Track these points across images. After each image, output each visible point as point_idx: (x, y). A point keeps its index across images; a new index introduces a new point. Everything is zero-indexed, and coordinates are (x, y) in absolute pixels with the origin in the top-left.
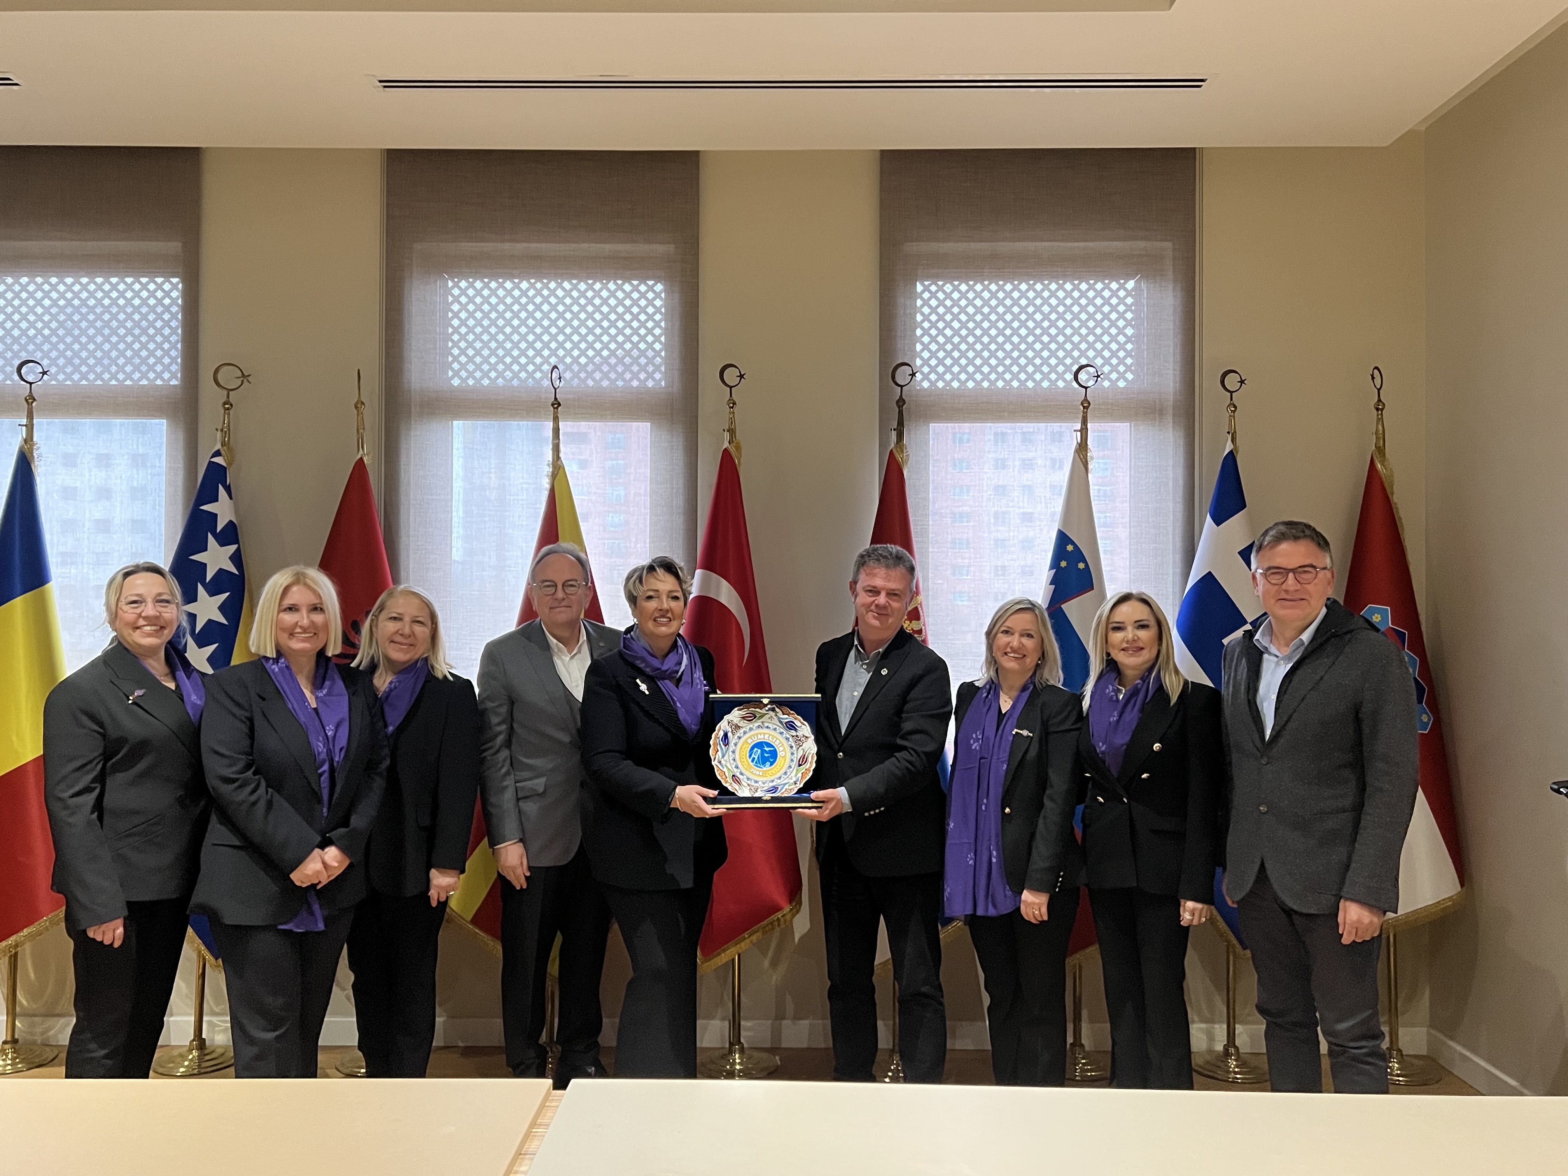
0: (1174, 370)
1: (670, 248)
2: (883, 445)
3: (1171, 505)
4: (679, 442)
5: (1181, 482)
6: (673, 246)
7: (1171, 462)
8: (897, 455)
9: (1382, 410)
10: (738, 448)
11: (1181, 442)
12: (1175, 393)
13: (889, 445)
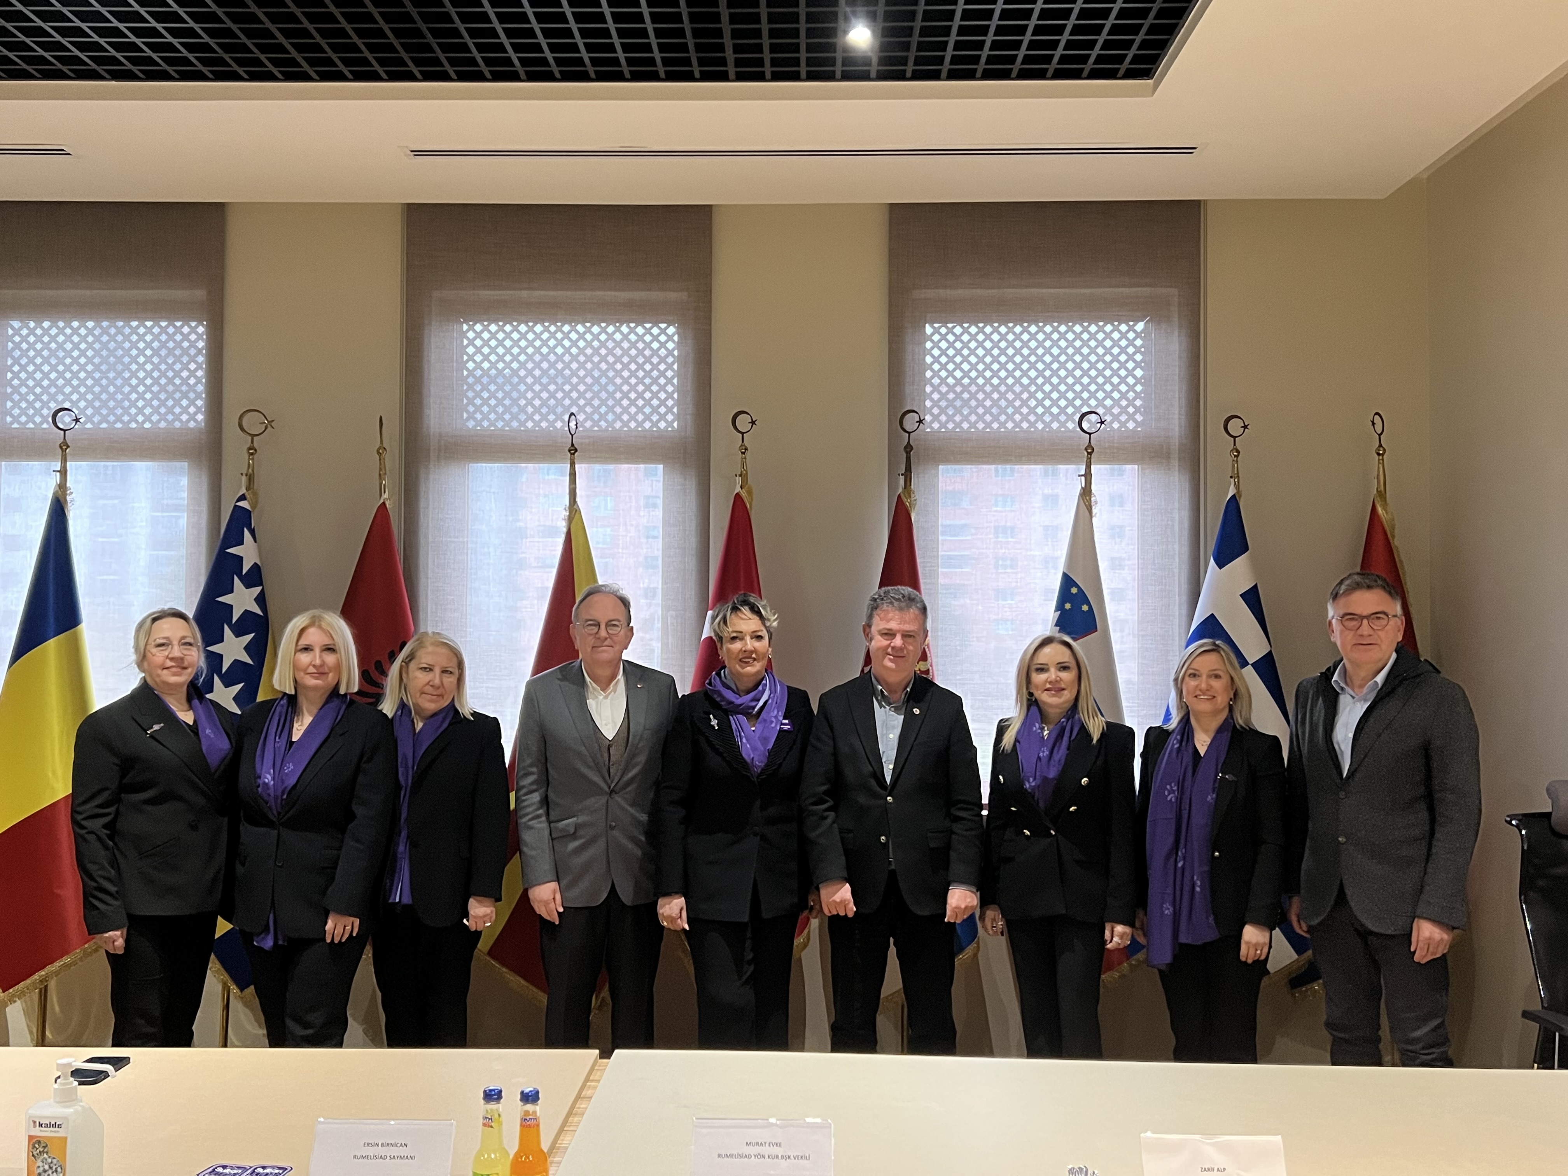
0: (1180, 414)
1: (684, 295)
2: (892, 487)
3: (1176, 547)
4: (692, 485)
5: (1186, 524)
6: (686, 293)
7: (1177, 505)
8: (904, 499)
9: (1383, 455)
10: (750, 493)
11: (1187, 486)
12: (1180, 437)
13: (898, 488)
